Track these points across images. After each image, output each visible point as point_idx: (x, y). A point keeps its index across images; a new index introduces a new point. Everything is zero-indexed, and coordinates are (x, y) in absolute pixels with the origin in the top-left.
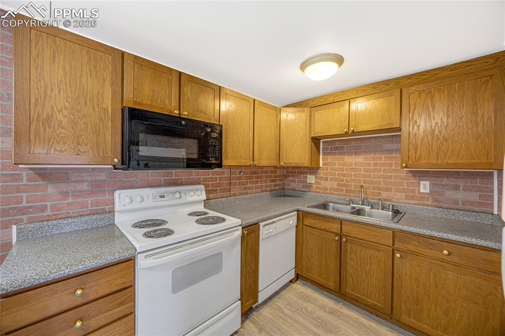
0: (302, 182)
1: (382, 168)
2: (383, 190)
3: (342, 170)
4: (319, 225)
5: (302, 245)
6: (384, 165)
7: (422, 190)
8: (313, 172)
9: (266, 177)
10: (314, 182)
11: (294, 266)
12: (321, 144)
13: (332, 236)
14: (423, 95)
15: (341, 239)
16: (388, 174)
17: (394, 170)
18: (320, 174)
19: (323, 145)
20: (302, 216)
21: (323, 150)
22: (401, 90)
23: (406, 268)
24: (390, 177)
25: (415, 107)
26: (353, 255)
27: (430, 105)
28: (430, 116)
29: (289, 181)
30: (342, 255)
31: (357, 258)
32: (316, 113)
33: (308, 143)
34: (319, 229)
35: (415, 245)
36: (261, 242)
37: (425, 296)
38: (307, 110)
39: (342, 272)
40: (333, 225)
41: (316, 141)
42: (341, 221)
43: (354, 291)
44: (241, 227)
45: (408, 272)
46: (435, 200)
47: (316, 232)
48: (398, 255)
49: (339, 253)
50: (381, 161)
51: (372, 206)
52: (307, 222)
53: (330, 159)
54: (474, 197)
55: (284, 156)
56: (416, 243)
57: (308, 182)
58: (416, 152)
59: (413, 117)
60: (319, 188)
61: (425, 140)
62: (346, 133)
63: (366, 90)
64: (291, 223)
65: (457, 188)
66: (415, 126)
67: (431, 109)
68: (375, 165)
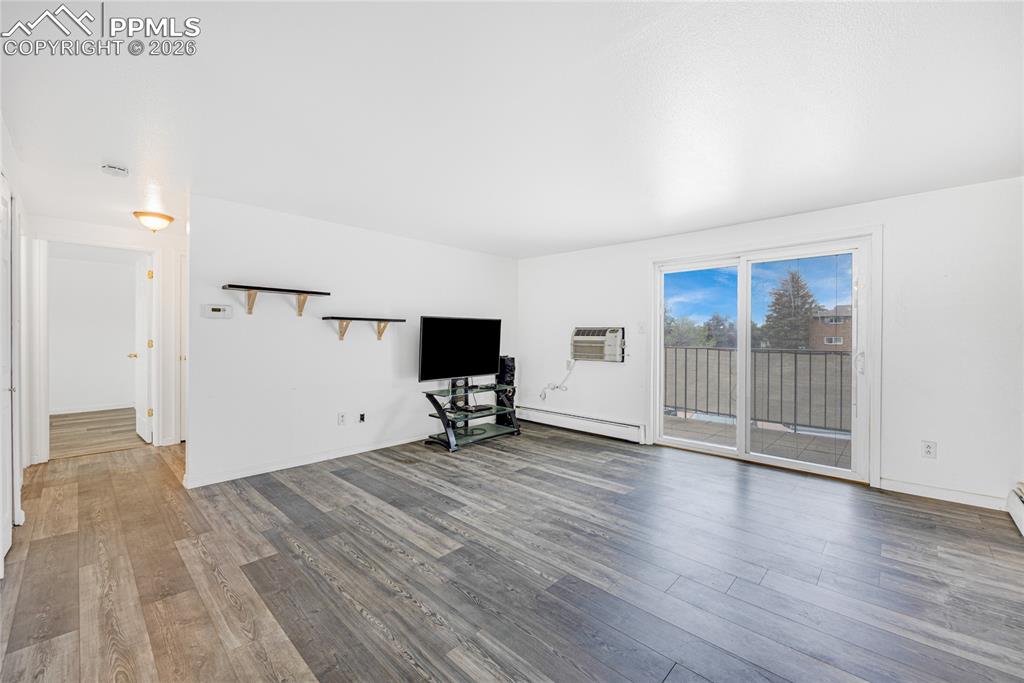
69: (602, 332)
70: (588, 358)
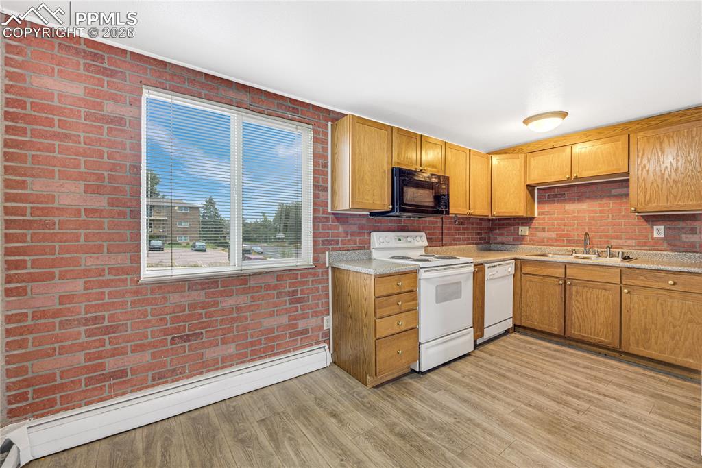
0: (512, 234)
1: (610, 215)
2: (612, 238)
3: (562, 219)
4: (540, 272)
5: (521, 295)
6: (612, 211)
7: (656, 235)
8: (527, 223)
9: (473, 229)
10: (527, 234)
11: (512, 316)
12: (536, 191)
13: (555, 281)
14: (652, 140)
15: (565, 282)
16: (617, 220)
17: (624, 216)
18: (535, 225)
19: (538, 193)
20: (520, 264)
21: (539, 198)
22: (629, 135)
23: (633, 302)
24: (620, 224)
25: (644, 151)
26: (578, 297)
27: (659, 151)
28: (659, 161)
29: (495, 234)
30: (567, 299)
31: (583, 300)
32: (532, 159)
33: (523, 192)
34: (540, 275)
35: (643, 280)
36: (486, 282)
37: (653, 326)
38: (521, 156)
39: (567, 315)
40: (556, 270)
41: (530, 188)
42: (565, 266)
43: (580, 332)
44: (472, 265)
45: (636, 306)
46: (670, 244)
47: (536, 279)
48: (626, 291)
49: (563, 296)
50: (608, 206)
51: (598, 254)
52: (526, 269)
53: (547, 208)
55: (496, 206)
56: (643, 278)
57: (520, 234)
58: (645, 196)
59: (641, 162)
60: (533, 241)
61: (655, 184)
62: (568, 179)
63: (590, 135)
64: (509, 270)
65: (693, 231)
66: (644, 170)
67: (660, 154)
68: (601, 211)
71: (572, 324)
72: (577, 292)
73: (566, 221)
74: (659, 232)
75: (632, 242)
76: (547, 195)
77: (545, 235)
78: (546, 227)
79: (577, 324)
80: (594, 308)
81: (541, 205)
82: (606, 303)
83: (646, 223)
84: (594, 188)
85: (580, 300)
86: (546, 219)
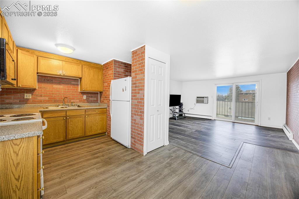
1: (71, 91)
2: (71, 99)
3: (51, 91)
7: (84, 98)
8: (30, 92)
10: (31, 98)
13: (62, 118)
15: (66, 118)
18: (36, 93)
19: (38, 77)
21: (38, 80)
22: (82, 65)
24: (74, 94)
37: (93, 125)
39: (67, 131)
40: (62, 114)
42: (66, 111)
43: (72, 136)
45: (89, 120)
46: (87, 101)
48: (87, 116)
49: (65, 124)
50: (70, 88)
51: (68, 105)
53: (43, 85)
54: (95, 99)
55: (21, 81)
57: (25, 98)
60: (35, 101)
62: (61, 75)
65: (92, 97)
68: (68, 89)
69: (203, 98)
70: (200, 103)
71: (69, 134)
72: (71, 121)
73: (53, 92)
74: (85, 97)
75: (78, 101)
76: (43, 79)
77: (42, 98)
78: (43, 95)
79: (71, 133)
80: (77, 125)
81: (40, 84)
82: (81, 122)
83: (81, 94)
84: (65, 80)
85: (72, 123)
86: (43, 90)
